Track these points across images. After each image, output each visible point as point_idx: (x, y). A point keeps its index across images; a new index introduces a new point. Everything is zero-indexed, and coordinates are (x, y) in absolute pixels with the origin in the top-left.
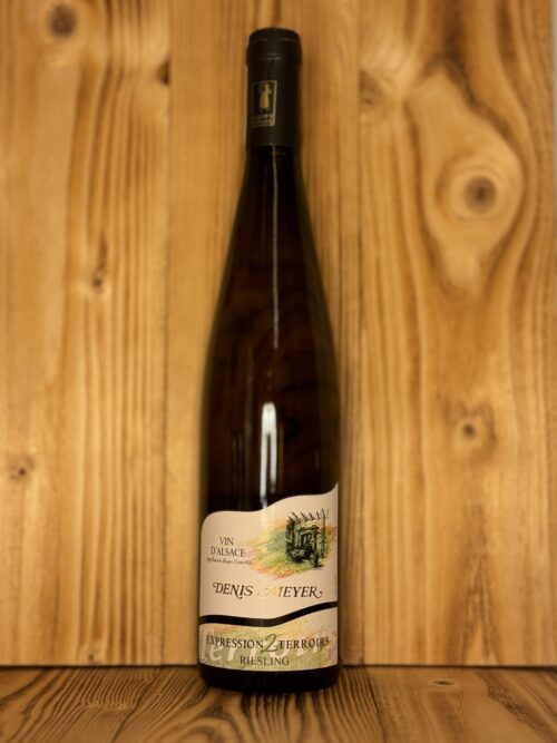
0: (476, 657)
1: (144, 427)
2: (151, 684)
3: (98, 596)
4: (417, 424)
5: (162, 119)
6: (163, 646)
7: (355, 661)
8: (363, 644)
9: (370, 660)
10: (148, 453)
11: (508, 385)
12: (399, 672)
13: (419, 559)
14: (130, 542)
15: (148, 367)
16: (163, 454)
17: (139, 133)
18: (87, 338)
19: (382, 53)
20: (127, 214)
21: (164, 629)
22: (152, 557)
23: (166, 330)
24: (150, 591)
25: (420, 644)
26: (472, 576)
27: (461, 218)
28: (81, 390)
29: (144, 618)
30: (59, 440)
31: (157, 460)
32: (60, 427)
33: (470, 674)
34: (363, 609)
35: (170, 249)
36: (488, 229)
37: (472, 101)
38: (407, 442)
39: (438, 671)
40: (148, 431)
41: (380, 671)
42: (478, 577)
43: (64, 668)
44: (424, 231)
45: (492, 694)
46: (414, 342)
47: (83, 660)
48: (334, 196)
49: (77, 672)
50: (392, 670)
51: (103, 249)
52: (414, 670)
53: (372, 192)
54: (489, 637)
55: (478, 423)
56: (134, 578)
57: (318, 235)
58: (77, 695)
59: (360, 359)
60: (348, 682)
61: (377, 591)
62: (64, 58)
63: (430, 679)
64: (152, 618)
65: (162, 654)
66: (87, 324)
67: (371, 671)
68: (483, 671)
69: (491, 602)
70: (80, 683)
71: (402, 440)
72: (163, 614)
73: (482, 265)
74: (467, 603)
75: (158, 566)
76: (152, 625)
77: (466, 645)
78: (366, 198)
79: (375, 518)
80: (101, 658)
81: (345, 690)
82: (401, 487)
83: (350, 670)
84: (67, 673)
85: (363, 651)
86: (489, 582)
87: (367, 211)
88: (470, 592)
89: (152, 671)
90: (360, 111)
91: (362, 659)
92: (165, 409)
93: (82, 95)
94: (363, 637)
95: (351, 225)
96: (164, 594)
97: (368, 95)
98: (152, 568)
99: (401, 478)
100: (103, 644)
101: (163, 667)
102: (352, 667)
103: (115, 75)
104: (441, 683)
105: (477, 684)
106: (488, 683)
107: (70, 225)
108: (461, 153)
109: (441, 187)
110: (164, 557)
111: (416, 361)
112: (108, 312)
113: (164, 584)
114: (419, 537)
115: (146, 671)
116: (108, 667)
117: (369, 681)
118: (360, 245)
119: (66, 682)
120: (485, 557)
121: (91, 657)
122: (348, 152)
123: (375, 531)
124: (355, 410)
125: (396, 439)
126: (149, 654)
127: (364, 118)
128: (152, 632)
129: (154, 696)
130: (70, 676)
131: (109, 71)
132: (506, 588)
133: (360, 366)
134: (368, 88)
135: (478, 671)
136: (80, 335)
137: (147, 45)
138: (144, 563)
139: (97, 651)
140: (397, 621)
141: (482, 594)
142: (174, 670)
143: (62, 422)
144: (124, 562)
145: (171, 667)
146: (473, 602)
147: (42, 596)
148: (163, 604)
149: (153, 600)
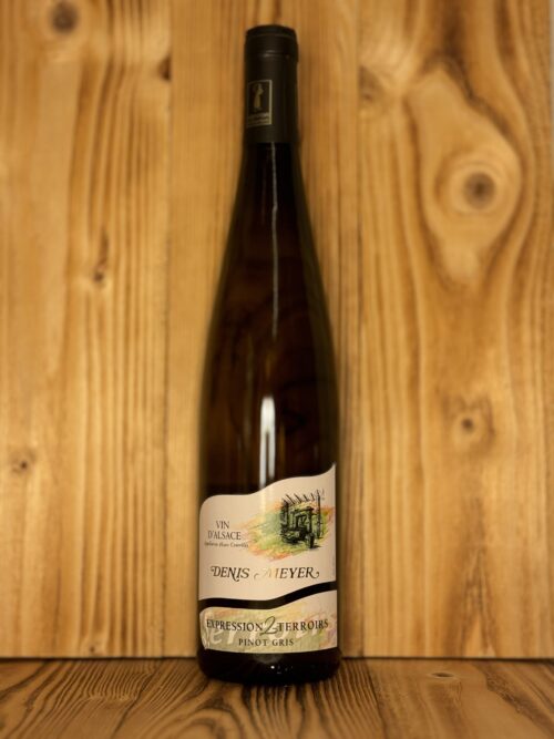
0: (474, 649)
2: (151, 677)
3: (99, 588)
4: (416, 417)
5: (163, 115)
6: (163, 639)
7: (354, 653)
8: (362, 637)
9: (369, 652)
10: (149, 447)
11: (507, 379)
12: (399, 664)
13: (418, 553)
14: (131, 534)
16: (163, 445)
17: (140, 129)
18: (88, 332)
19: (382, 49)
20: (128, 209)
21: (164, 621)
22: (153, 550)
23: (166, 324)
24: (149, 582)
26: (470, 569)
27: (460, 214)
28: (83, 384)
29: (144, 610)
30: (61, 434)
31: (158, 454)
32: (62, 421)
33: (468, 665)
34: (362, 602)
35: (172, 246)
36: (486, 225)
37: (471, 97)
38: (406, 436)
39: (436, 663)
40: (149, 425)
41: (378, 663)
42: (477, 570)
43: (65, 660)
44: (424, 227)
45: (490, 686)
46: (413, 336)
47: (84, 653)
48: (334, 191)
49: (78, 664)
50: (391, 663)
51: (104, 244)
52: (413, 663)
53: (371, 188)
54: (487, 629)
55: (477, 418)
56: (135, 571)
57: (318, 231)
58: (79, 686)
60: (347, 675)
61: (377, 584)
62: (66, 54)
63: (429, 671)
64: (153, 611)
65: (163, 647)
66: (88, 319)
67: (370, 663)
68: (481, 663)
69: (489, 593)
70: (82, 675)
71: (401, 435)
72: (164, 606)
73: (481, 260)
74: (466, 595)
75: (158, 559)
76: (153, 617)
77: (465, 638)
78: (366, 193)
79: (374, 511)
80: (102, 650)
81: (345, 682)
82: (400, 482)
83: (349, 662)
84: (68, 665)
85: (362, 643)
86: (487, 575)
87: (367, 207)
88: (469, 585)
89: (152, 663)
90: (360, 107)
91: (362, 651)
93: (84, 91)
94: (362, 629)
95: (350, 220)
96: (164, 586)
97: (367, 91)
98: (153, 561)
99: (400, 471)
100: (104, 637)
101: (164, 659)
102: (351, 659)
103: (116, 72)
104: (440, 675)
105: (476, 677)
106: (487, 675)
107: (71, 221)
108: (460, 149)
109: (440, 182)
110: (165, 550)
111: (415, 355)
112: (109, 305)
113: (165, 577)
114: (418, 529)
115: (147, 664)
116: (109, 660)
117: (368, 673)
118: (360, 240)
119: (68, 673)
120: (484, 550)
121: (92, 650)
122: (348, 147)
123: (375, 524)
124: (355, 403)
125: (395, 433)
126: (149, 647)
127: (364, 114)
128: (152, 624)
129: (155, 688)
130: (71, 669)
131: (110, 67)
132: (504, 580)
134: (368, 85)
135: (476, 663)
136: (81, 330)
137: (148, 41)
138: (145, 557)
139: (99, 643)
140: (396, 613)
141: (480, 587)
142: (175, 663)
143: (63, 415)
144: (125, 555)
145: (171, 659)
146: (472, 595)
147: (44, 588)
148: (164, 596)
149: (153, 591)
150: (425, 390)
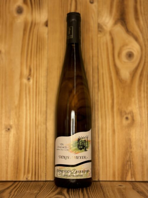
0: (129, 179)
1: (41, 117)
2: (43, 186)
4: (113, 117)
5: (46, 36)
6: (46, 176)
7: (97, 180)
8: (99, 175)
9: (101, 179)
10: (42, 124)
11: (137, 106)
12: (109, 183)
13: (114, 152)
14: (37, 147)
15: (42, 101)
16: (46, 124)
17: (40, 40)
18: (26, 94)
19: (104, 18)
20: (37, 61)
21: (46, 171)
22: (43, 152)
23: (47, 92)
24: (42, 161)
25: (114, 175)
26: (128, 157)
27: (125, 62)
28: (24, 107)
29: (41, 168)
30: (18, 121)
31: (44, 126)
32: (19, 117)
33: (128, 183)
34: (99, 166)
35: (48, 70)
36: (132, 65)
37: (128, 31)
38: (111, 121)
39: (119, 182)
40: (42, 118)
41: (104, 182)
42: (130, 157)
43: (20, 181)
44: (115, 65)
45: (133, 189)
46: (112, 95)
47: (25, 179)
48: (91, 56)
49: (23, 183)
50: (107, 182)
51: (30, 70)
52: (112, 182)
53: (101, 55)
54: (132, 173)
55: (129, 116)
56: (38, 157)
58: (23, 189)
59: (98, 99)
61: (103, 161)
62: (20, 20)
63: (117, 185)
64: (43, 168)
65: (46, 178)
66: (26, 90)
67: (101, 182)
68: (131, 182)
69: (133, 164)
71: (109, 121)
72: (46, 167)
73: (130, 74)
75: (44, 154)
76: (43, 170)
77: (126, 176)
79: (102, 141)
80: (30, 179)
81: (94, 187)
82: (109, 133)
83: (95, 182)
84: (20, 183)
85: (99, 177)
86: (132, 159)
87: (100, 60)
88: (127, 161)
89: (43, 182)
90: (98, 34)
91: (99, 179)
92: (46, 113)
93: (25, 30)
94: (99, 173)
95: (96, 64)
96: (46, 162)
97: (100, 29)
98: (43, 154)
99: (109, 131)
100: (30, 175)
101: (46, 181)
103: (33, 24)
104: (120, 186)
106: (132, 186)
107: (21, 64)
108: (125, 45)
109: (119, 54)
110: (46, 152)
111: (113, 100)
112: (31, 87)
113: (46, 159)
114: (114, 146)
115: (41, 182)
116: (31, 181)
117: (101, 185)
118: (98, 69)
119: (20, 185)
120: (131, 152)
121: (27, 179)
122: (95, 44)
123: (102, 145)
125: (108, 120)
126: (41, 178)
127: (99, 36)
128: (43, 172)
129: (44, 189)
130: (21, 184)
132: (137, 160)
133: (98, 101)
134: (100, 28)
135: (129, 182)
136: (24, 93)
137: (42, 16)
138: (41, 154)
139: (29, 177)
140: (108, 169)
141: (130, 162)
142: (49, 182)
143: (19, 116)
144: (36, 153)
145: (48, 181)
146: (128, 164)
147: (14, 162)
148: (46, 164)
149: (43, 163)
150: (115, 109)
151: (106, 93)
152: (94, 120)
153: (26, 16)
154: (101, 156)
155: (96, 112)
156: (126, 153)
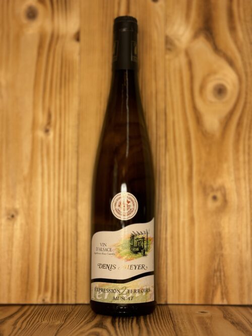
0: (218, 300)
1: (68, 196)
2: (70, 313)
3: (47, 272)
4: (191, 195)
5: (76, 57)
6: (76, 295)
7: (163, 302)
8: (167, 294)
9: (170, 302)
10: (70, 208)
11: (232, 177)
12: (183, 307)
13: (192, 256)
14: (61, 248)
15: (70, 169)
16: (76, 208)
17: (66, 64)
18: (42, 156)
19: (176, 27)
20: (60, 100)
21: (76, 287)
22: (71, 255)
23: (78, 152)
24: (70, 270)
25: (192, 294)
26: (216, 264)
27: (211, 102)
28: (39, 179)
29: (67, 282)
30: (29, 202)
31: (74, 211)
32: (30, 196)
33: (215, 308)
34: (167, 279)
35: (80, 116)
36: (222, 107)
37: (216, 49)
38: (187, 204)
39: (200, 307)
40: (70, 198)
41: (174, 307)
42: (219, 264)
43: (31, 305)
44: (195, 108)
45: (225, 317)
46: (190, 158)
47: (40, 302)
48: (154, 92)
49: (37, 307)
51: (49, 116)
52: (190, 306)
53: (171, 90)
54: (224, 291)
55: (219, 195)
56: (63, 264)
58: (37, 317)
59: (165, 166)
61: (173, 271)
62: (32, 30)
63: (197, 311)
64: (71, 283)
65: (76, 299)
66: (42, 150)
67: (170, 307)
68: (221, 307)
69: (224, 276)
70: (39, 312)
71: (184, 202)
72: (76, 281)
74: (214, 276)
75: (74, 259)
76: (71, 286)
77: (213, 295)
78: (168, 93)
79: (172, 237)
80: (48, 301)
82: (184, 223)
83: (161, 306)
84: (32, 307)
85: (167, 298)
86: (223, 267)
87: (169, 99)
88: (215, 271)
89: (71, 307)
90: (166, 54)
91: (166, 301)
92: (77, 188)
93: (40, 46)
95: (161, 105)
96: (76, 272)
97: (169, 46)
98: (71, 259)
99: (184, 219)
100: (49, 294)
101: (76, 305)
102: (162, 305)
103: (55, 38)
104: (202, 312)
105: (218, 313)
106: (223, 312)
108: (211, 73)
109: (202, 88)
110: (77, 255)
111: (191, 167)
112: (52, 144)
113: (77, 267)
114: (192, 246)
115: (68, 307)
116: (51, 305)
117: (169, 311)
118: (165, 114)
120: (222, 255)
121: (44, 300)
122: (160, 72)
123: (172, 243)
125: (182, 202)
126: (69, 299)
127: (167, 57)
128: (71, 289)
129: (72, 318)
130: (34, 309)
131: (52, 36)
132: (231, 269)
133: (165, 169)
134: (169, 44)
135: (218, 307)
136: (39, 155)
137: (69, 24)
138: (67, 258)
139: (46, 297)
140: (182, 284)
141: (220, 272)
142: (81, 306)
143: (31, 194)
144: (58, 257)
145: (80, 304)
146: (217, 276)
147: (21, 272)
148: (76, 276)
149: (71, 274)
150: (195, 182)
151: (179, 154)
152: (159, 201)
153: (43, 23)
154: (169, 262)
155: (163, 188)
156: (213, 257)
